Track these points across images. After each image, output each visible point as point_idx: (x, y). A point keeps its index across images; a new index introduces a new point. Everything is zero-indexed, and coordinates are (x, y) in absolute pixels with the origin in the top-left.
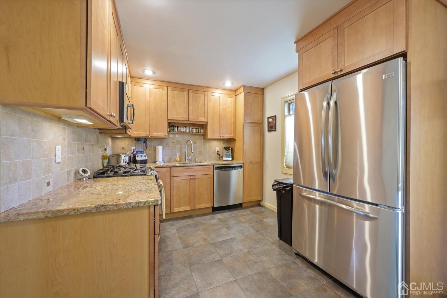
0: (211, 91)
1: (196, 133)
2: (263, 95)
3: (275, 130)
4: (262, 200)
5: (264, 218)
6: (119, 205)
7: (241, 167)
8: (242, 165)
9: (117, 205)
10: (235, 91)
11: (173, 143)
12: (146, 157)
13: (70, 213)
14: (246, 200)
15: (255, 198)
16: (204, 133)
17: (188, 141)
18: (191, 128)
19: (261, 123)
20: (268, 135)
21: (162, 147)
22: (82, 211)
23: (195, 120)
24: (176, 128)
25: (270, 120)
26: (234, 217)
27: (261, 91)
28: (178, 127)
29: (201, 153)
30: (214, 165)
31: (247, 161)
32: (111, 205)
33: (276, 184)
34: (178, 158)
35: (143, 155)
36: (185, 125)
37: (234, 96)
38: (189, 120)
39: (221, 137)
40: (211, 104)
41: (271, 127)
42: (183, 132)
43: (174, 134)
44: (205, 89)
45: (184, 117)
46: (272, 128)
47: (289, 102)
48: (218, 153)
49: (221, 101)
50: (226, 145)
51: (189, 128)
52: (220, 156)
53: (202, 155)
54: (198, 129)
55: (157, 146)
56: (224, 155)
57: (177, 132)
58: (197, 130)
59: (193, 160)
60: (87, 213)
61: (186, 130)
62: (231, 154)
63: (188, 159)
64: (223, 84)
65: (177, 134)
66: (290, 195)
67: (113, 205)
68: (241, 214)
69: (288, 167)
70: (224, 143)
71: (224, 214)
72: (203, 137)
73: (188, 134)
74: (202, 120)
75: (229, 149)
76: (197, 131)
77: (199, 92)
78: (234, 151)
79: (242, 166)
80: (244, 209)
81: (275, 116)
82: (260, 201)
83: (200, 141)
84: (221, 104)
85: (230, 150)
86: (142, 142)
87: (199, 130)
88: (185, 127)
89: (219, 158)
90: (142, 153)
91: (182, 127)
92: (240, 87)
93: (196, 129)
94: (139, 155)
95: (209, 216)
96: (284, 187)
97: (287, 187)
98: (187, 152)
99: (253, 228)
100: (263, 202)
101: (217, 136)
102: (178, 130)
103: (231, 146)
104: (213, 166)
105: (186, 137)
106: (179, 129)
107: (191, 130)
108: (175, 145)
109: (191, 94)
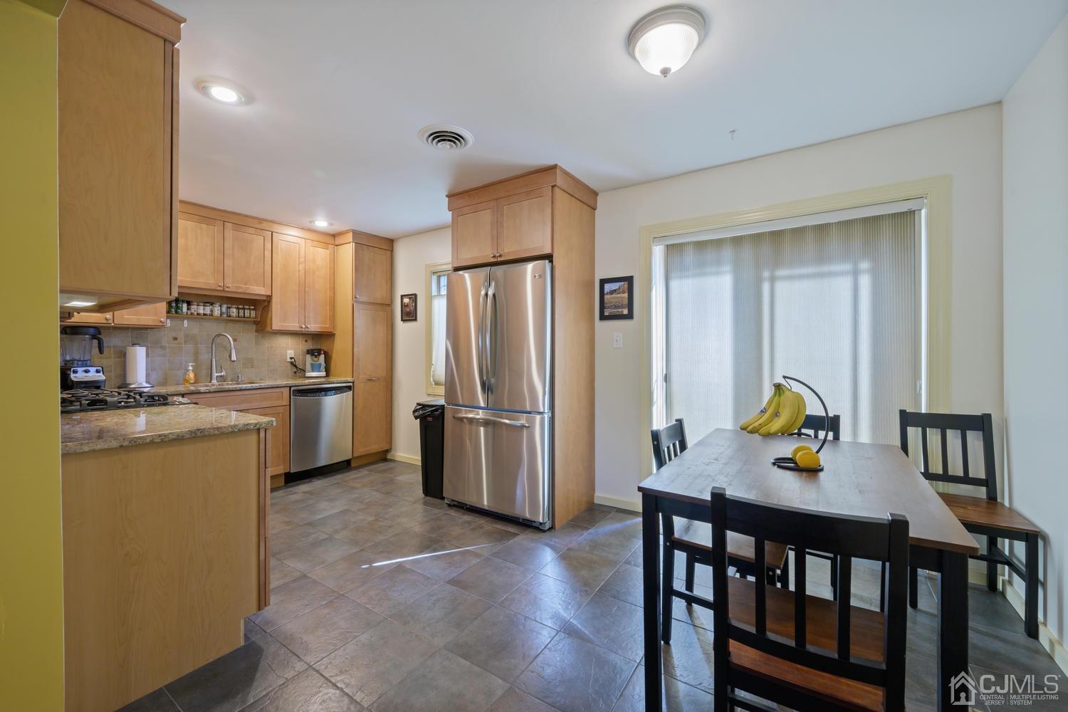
0: (279, 231)
1: (238, 319)
2: (392, 251)
3: (416, 320)
4: (391, 449)
5: (396, 476)
6: (221, 428)
7: (349, 388)
8: (351, 384)
9: (218, 428)
10: (334, 236)
11: (175, 339)
12: (101, 374)
13: (155, 441)
14: (360, 451)
15: (375, 447)
16: (259, 320)
17: (219, 335)
18: (225, 307)
19: (389, 305)
20: (402, 328)
21: (145, 348)
22: (171, 436)
23: (240, 291)
24: (185, 306)
25: (406, 300)
26: (337, 483)
27: (388, 244)
28: (189, 303)
29: (249, 363)
30: (290, 387)
31: (361, 377)
32: (209, 429)
33: (420, 409)
34: (192, 375)
35: (93, 370)
36: (208, 300)
37: (331, 247)
38: (227, 289)
39: (302, 327)
40: (278, 259)
41: (408, 314)
42: (204, 315)
43: (175, 318)
44: (264, 225)
45: (212, 281)
46: (410, 315)
47: (439, 274)
48: (291, 363)
49: (302, 254)
50: (310, 346)
51: (220, 306)
52: (297, 368)
53: (252, 367)
54: (244, 309)
55: (128, 348)
56: (308, 367)
57: (187, 313)
58: (241, 311)
59: (229, 378)
60: (179, 439)
61: (212, 311)
62: (323, 363)
63: (217, 377)
64: (310, 222)
65: (184, 318)
66: (441, 422)
67: (214, 429)
68: (350, 477)
69: (437, 383)
70: (306, 341)
71: (315, 483)
72: (255, 326)
73: (217, 319)
74: (259, 290)
75: (319, 354)
76: (241, 314)
77: (252, 230)
78: (331, 357)
79: (351, 386)
80: (354, 470)
81: (415, 295)
82: (387, 451)
83: (248, 336)
84: (302, 260)
85: (322, 357)
86: (87, 336)
87: (246, 311)
88: (208, 305)
89: (295, 373)
90: (86, 364)
91: (202, 304)
92: (347, 232)
93: (238, 309)
94: (80, 369)
95: (282, 491)
96: (432, 411)
97: (436, 410)
98: (214, 360)
99: (378, 492)
100: (392, 453)
101: (294, 325)
102: (188, 309)
103: (324, 347)
104: (288, 388)
105: (213, 328)
106: (194, 307)
107: (224, 309)
108: (179, 343)
109: (229, 233)
